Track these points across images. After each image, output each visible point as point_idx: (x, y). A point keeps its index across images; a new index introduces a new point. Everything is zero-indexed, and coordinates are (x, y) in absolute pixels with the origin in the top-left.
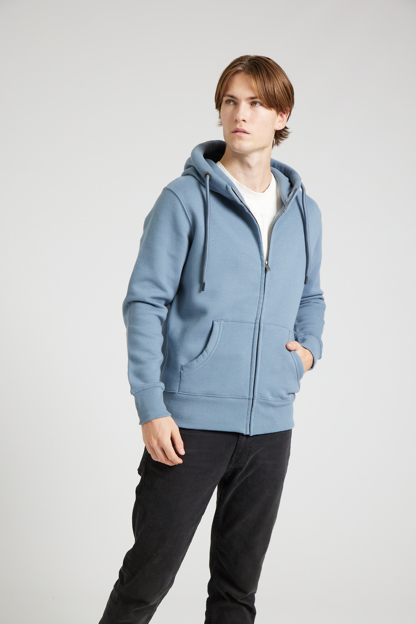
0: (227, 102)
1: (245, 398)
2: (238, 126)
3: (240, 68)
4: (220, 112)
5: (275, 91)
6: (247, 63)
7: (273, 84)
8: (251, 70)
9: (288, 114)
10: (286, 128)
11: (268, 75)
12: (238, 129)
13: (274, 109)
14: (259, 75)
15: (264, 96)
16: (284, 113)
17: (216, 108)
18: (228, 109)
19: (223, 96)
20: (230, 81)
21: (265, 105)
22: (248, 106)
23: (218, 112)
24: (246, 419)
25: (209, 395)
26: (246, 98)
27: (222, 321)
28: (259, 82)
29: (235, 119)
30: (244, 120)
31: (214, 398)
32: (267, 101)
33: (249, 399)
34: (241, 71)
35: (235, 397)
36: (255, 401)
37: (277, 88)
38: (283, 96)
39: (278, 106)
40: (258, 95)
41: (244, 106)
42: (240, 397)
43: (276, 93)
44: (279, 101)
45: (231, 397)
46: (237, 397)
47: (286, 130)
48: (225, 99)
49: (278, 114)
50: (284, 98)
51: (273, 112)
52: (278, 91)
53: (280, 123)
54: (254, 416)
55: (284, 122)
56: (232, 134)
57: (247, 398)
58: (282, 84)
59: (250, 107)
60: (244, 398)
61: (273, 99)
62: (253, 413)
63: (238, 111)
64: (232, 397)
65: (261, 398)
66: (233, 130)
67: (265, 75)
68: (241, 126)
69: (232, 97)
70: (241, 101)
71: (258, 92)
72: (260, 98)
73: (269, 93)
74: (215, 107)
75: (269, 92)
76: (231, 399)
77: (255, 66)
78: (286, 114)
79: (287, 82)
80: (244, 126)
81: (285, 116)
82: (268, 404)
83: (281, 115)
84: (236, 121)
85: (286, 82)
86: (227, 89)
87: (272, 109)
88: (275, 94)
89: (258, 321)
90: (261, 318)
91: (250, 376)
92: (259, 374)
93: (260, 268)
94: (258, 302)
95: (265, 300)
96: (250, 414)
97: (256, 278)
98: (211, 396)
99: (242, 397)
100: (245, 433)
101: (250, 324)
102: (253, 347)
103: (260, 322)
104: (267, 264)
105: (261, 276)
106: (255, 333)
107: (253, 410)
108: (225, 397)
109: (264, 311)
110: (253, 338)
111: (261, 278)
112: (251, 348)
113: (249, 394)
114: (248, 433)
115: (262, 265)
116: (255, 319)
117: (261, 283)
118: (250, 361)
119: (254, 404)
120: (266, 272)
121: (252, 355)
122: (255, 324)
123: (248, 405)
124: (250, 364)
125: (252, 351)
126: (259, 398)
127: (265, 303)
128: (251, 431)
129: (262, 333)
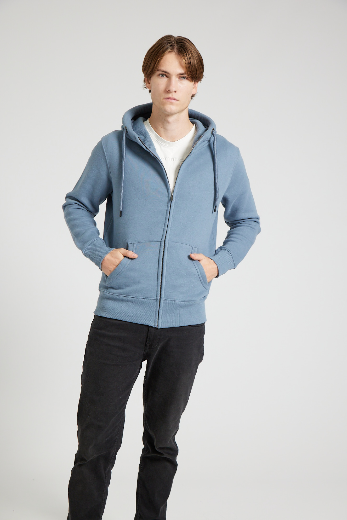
2: (170, 95)
22: (178, 79)
24: (155, 316)
26: (176, 74)
27: (135, 243)
29: (168, 90)
30: (175, 91)
33: (156, 300)
35: (145, 298)
36: (162, 302)
41: (175, 80)
45: (142, 298)
46: (147, 298)
48: (158, 73)
54: (162, 313)
56: (165, 100)
59: (179, 81)
60: (153, 299)
62: (161, 311)
65: (167, 299)
68: (172, 95)
69: (164, 72)
70: (172, 75)
76: (142, 300)
77: (183, 49)
80: (175, 95)
84: (169, 92)
89: (163, 240)
90: (166, 237)
91: (157, 283)
92: (165, 280)
93: (166, 199)
94: (164, 226)
95: (170, 223)
96: (158, 311)
97: (163, 207)
98: (127, 296)
99: (151, 298)
100: (153, 326)
101: (157, 242)
102: (159, 260)
103: (165, 240)
104: (172, 196)
105: (167, 205)
106: (161, 249)
107: (160, 308)
108: (138, 297)
109: (168, 232)
110: (159, 253)
111: (168, 207)
112: (158, 261)
113: (157, 296)
114: (156, 326)
115: (168, 197)
116: (161, 239)
117: (167, 211)
118: (157, 270)
119: (162, 304)
120: (171, 202)
121: (158, 266)
122: (161, 242)
123: (156, 305)
124: (157, 272)
125: (158, 263)
126: (165, 299)
127: (169, 226)
128: (159, 325)
129: (167, 249)
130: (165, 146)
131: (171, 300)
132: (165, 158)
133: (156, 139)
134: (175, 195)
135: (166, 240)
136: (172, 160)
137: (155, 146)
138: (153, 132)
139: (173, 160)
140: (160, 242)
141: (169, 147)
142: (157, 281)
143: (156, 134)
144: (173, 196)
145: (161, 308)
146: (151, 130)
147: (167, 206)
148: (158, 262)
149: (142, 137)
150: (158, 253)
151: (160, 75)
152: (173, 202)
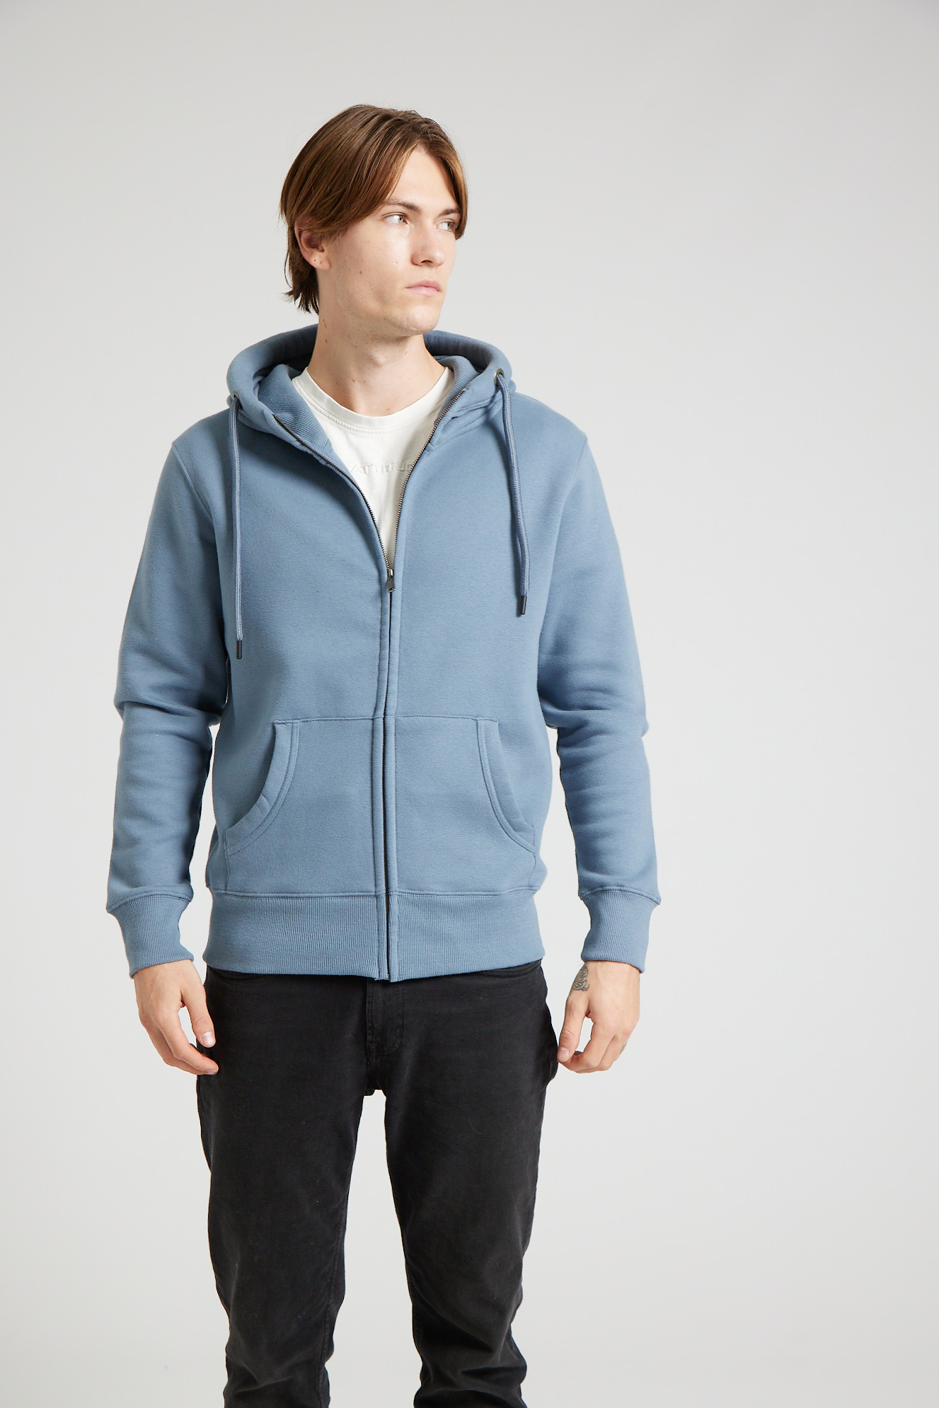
1: (369, 894)
24: (376, 944)
25: (286, 893)
27: (296, 721)
31: (295, 901)
33: (377, 897)
35: (342, 894)
36: (394, 900)
42: (357, 894)
45: (333, 894)
46: (347, 894)
54: (399, 935)
57: (371, 894)
60: (365, 894)
62: (394, 929)
64: (336, 894)
65: (410, 891)
76: (335, 900)
82: (429, 905)
89: (380, 713)
90: (388, 704)
91: (372, 844)
92: (395, 835)
93: (375, 587)
94: (377, 669)
95: (395, 661)
96: (386, 930)
97: (370, 613)
98: (289, 895)
99: (361, 894)
100: (376, 977)
101: (362, 721)
102: (372, 774)
103: (385, 714)
104: (392, 577)
105: (380, 605)
106: (376, 741)
107: (391, 920)
108: (319, 895)
109: (394, 688)
110: (372, 753)
111: (382, 611)
112: (369, 778)
113: (376, 886)
114: (385, 976)
115: (380, 580)
116: (373, 709)
117: (382, 623)
118: (370, 808)
119: (395, 907)
120: (391, 593)
121: (372, 793)
122: (373, 719)
123: (378, 911)
124: (370, 814)
125: (372, 784)
126: (404, 891)
127: (395, 668)
128: (392, 972)
129: (394, 740)
130: (362, 432)
131: (422, 892)
132: (364, 468)
133: (331, 416)
134: (402, 573)
135: (388, 712)
136: (385, 470)
137: (328, 437)
138: (321, 398)
139: (387, 471)
140: (371, 722)
141: (373, 433)
142: (371, 840)
143: (329, 401)
144: (395, 576)
145: (394, 919)
146: (315, 393)
147: (379, 610)
148: (369, 782)
149: (286, 416)
150: (369, 752)
152: (398, 593)
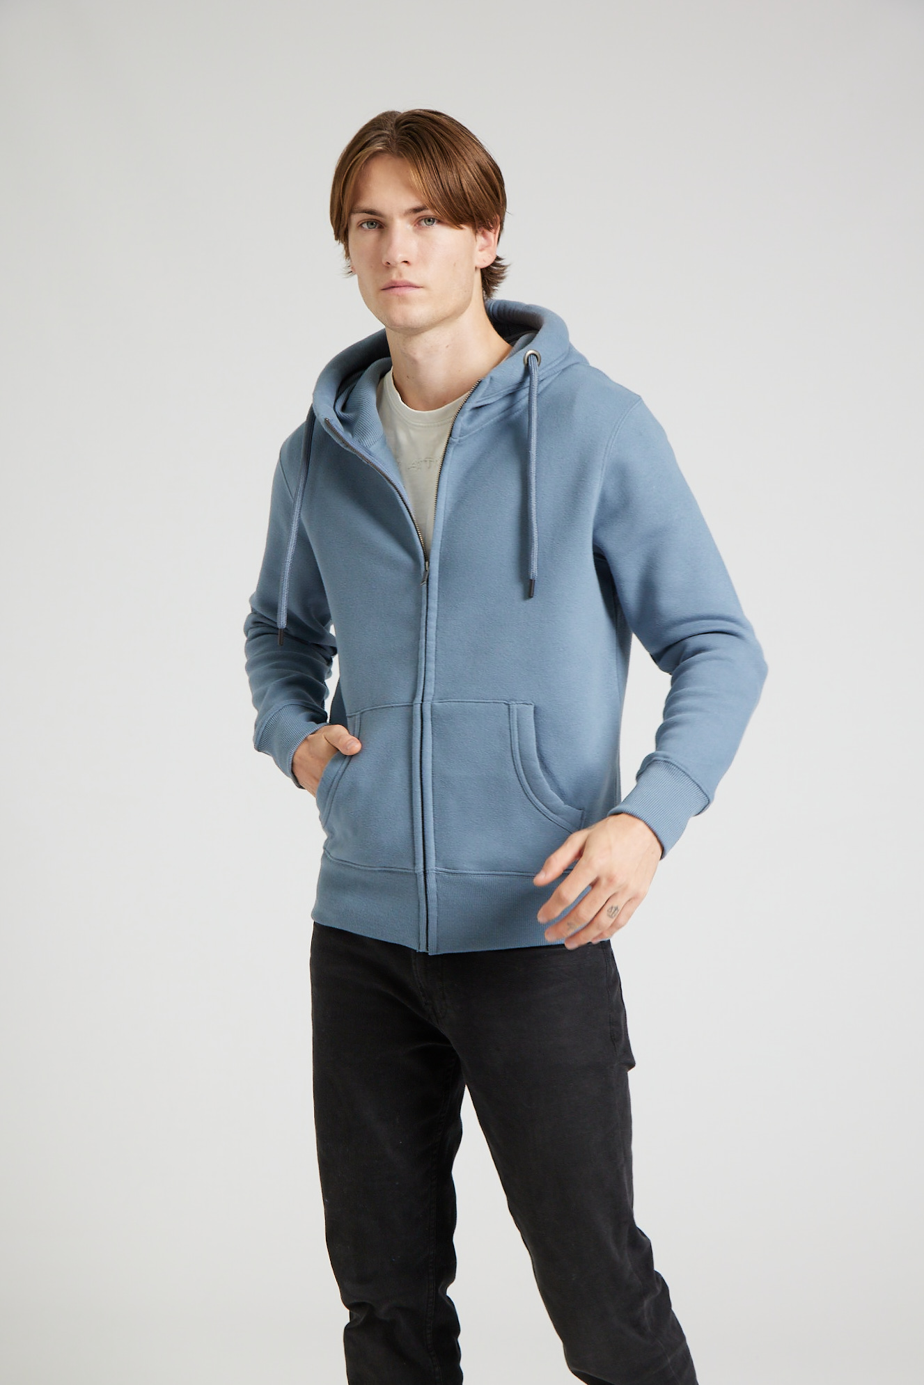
0: (361, 225)
2: (394, 276)
3: (378, 146)
4: (347, 246)
5: (464, 186)
6: (392, 131)
7: (458, 172)
8: (405, 147)
9: (496, 229)
10: (498, 258)
11: (444, 154)
12: (395, 282)
13: (468, 225)
14: (424, 156)
15: (442, 200)
16: (489, 229)
17: (336, 239)
18: (363, 239)
19: (351, 212)
20: (363, 176)
21: (446, 221)
22: (410, 227)
23: (342, 246)
24: (417, 919)
26: (404, 212)
27: (357, 713)
28: (425, 172)
29: (384, 262)
30: (406, 262)
32: (451, 213)
33: (414, 876)
34: (380, 151)
35: (388, 870)
36: (431, 881)
37: (466, 177)
38: (483, 194)
39: (475, 217)
40: (426, 201)
41: (402, 229)
42: (400, 870)
43: (466, 191)
44: (476, 207)
46: (392, 870)
47: (499, 262)
48: (356, 218)
49: (476, 233)
50: (484, 198)
51: (467, 231)
52: (470, 184)
53: (484, 252)
54: (438, 911)
55: (491, 248)
56: (383, 293)
57: (411, 872)
58: (477, 167)
59: (415, 231)
61: (462, 204)
62: (433, 905)
63: (390, 244)
65: (446, 870)
66: (382, 285)
67: (436, 155)
68: (400, 275)
69: (371, 212)
70: (392, 219)
71: (427, 193)
72: (433, 207)
73: (451, 193)
74: (334, 236)
75: (450, 190)
77: (413, 138)
78: (493, 230)
79: (486, 160)
80: (409, 275)
81: (492, 236)
83: (484, 234)
84: (389, 266)
85: (484, 161)
86: (357, 196)
87: (463, 226)
88: (464, 194)
89: (418, 699)
90: (426, 690)
91: (411, 824)
92: (432, 817)
94: (416, 658)
95: (432, 649)
96: (425, 906)
99: (403, 871)
100: (418, 949)
101: (400, 708)
102: (411, 758)
103: (422, 700)
104: (428, 569)
106: (414, 726)
107: (429, 897)
109: (430, 675)
110: (411, 739)
112: (409, 762)
113: (414, 864)
114: (424, 949)
116: (412, 697)
118: (409, 790)
119: (432, 885)
120: (427, 585)
121: (411, 776)
122: (411, 707)
123: (417, 888)
124: (409, 796)
125: (411, 767)
126: (441, 870)
128: (429, 945)
129: (430, 725)
131: (457, 871)
134: (438, 565)
135: (425, 698)
142: (411, 821)
144: (431, 568)
145: (432, 896)
148: (409, 765)
150: (409, 737)
151: (365, 226)
152: (433, 584)
